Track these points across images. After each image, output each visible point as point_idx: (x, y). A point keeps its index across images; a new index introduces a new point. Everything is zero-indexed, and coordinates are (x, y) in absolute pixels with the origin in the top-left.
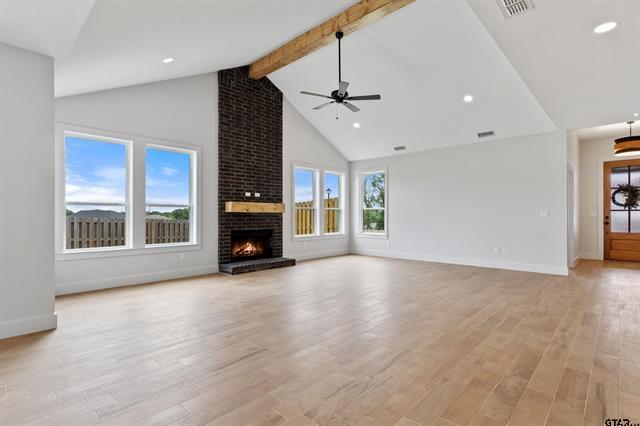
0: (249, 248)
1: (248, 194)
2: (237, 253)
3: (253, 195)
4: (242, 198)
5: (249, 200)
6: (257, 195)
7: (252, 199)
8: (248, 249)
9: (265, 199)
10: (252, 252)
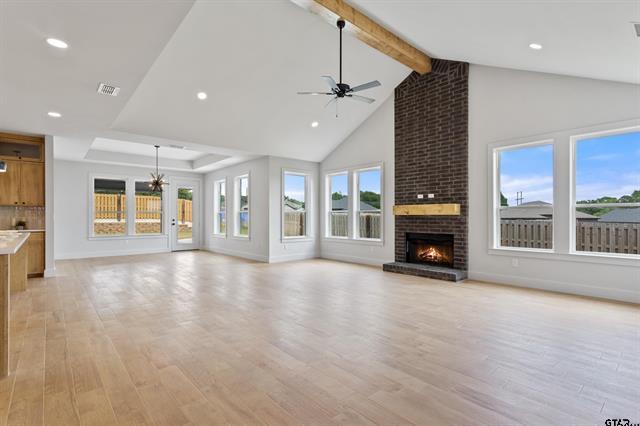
0: (433, 253)
1: (420, 196)
2: (421, 255)
3: (426, 196)
4: (414, 201)
5: (421, 202)
6: (431, 196)
7: (426, 201)
8: (431, 254)
9: (442, 199)
10: (435, 258)
